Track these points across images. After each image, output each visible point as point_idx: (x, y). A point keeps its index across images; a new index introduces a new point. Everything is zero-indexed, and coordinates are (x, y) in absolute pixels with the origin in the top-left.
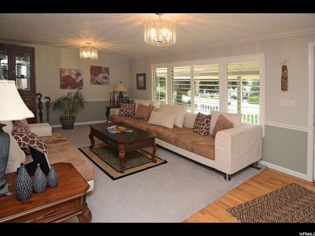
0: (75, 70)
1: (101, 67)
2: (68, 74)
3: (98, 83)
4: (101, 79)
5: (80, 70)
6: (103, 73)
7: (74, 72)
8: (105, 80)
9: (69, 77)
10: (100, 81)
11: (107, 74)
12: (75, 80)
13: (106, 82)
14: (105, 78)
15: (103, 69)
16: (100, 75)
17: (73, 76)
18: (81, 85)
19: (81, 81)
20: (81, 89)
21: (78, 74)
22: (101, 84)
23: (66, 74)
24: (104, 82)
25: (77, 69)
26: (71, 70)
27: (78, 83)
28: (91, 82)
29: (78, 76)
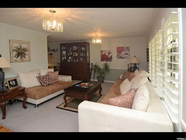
0: (108, 50)
1: (123, 47)
2: (104, 53)
3: (121, 58)
4: (123, 55)
5: (110, 50)
6: (125, 51)
7: (107, 52)
8: (126, 56)
9: (105, 55)
10: (123, 57)
11: (128, 52)
12: (107, 56)
13: (127, 57)
14: (126, 54)
15: (125, 48)
16: (122, 52)
17: (107, 54)
18: (111, 59)
19: (111, 57)
20: (111, 61)
21: (109, 53)
22: (123, 58)
23: (103, 53)
24: (126, 57)
25: (109, 50)
26: (106, 51)
27: (109, 58)
28: (117, 57)
29: (109, 54)
